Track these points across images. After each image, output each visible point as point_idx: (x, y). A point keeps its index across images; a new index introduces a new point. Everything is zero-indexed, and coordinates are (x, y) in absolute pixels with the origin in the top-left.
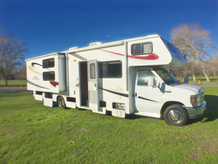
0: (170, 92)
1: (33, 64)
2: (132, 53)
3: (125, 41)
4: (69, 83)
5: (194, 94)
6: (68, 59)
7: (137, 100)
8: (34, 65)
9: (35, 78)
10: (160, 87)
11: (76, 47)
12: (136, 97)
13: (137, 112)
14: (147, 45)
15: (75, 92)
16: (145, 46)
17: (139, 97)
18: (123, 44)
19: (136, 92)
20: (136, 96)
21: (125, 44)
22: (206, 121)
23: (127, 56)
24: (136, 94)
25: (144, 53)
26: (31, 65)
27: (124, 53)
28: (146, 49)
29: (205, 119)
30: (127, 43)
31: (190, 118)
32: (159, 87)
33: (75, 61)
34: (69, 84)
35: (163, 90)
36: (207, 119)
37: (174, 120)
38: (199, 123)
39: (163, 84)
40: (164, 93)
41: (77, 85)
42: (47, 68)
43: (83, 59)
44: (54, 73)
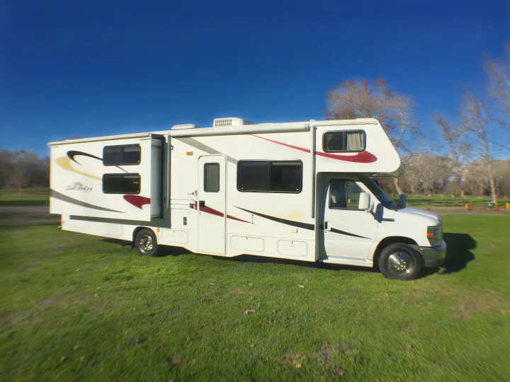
0: (392, 220)
1: (72, 154)
2: (324, 147)
3: (312, 123)
4: (170, 200)
5: (433, 224)
6: (170, 150)
7: (328, 235)
8: (77, 157)
9: (78, 186)
10: (374, 211)
11: (191, 126)
12: (325, 230)
13: (326, 257)
14: (354, 135)
15: (185, 219)
16: (349, 136)
17: (333, 230)
18: (307, 130)
19: (325, 220)
20: (326, 228)
21: (312, 129)
22: (445, 272)
23: (315, 153)
24: (326, 223)
25: (348, 149)
26: (66, 156)
27: (310, 147)
28: (352, 142)
29: (442, 269)
30: (315, 129)
31: (426, 266)
32: (372, 212)
33: (189, 154)
34: (172, 202)
35: (379, 217)
36: (444, 269)
37: (399, 269)
38: (435, 275)
39: (378, 206)
40: (380, 222)
41: (192, 206)
42: (116, 165)
43: (212, 152)
44: (138, 177)
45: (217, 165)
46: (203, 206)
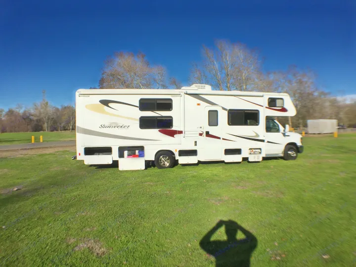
1: (105, 102)
2: (269, 105)
4: (185, 131)
8: (112, 105)
14: (279, 100)
15: (196, 142)
16: (277, 101)
17: (268, 142)
25: (276, 106)
26: (98, 103)
28: (278, 103)
33: (199, 104)
35: (284, 135)
40: (285, 137)
41: (201, 135)
42: (152, 111)
43: (213, 104)
44: (171, 118)
45: (216, 111)
46: (208, 134)
